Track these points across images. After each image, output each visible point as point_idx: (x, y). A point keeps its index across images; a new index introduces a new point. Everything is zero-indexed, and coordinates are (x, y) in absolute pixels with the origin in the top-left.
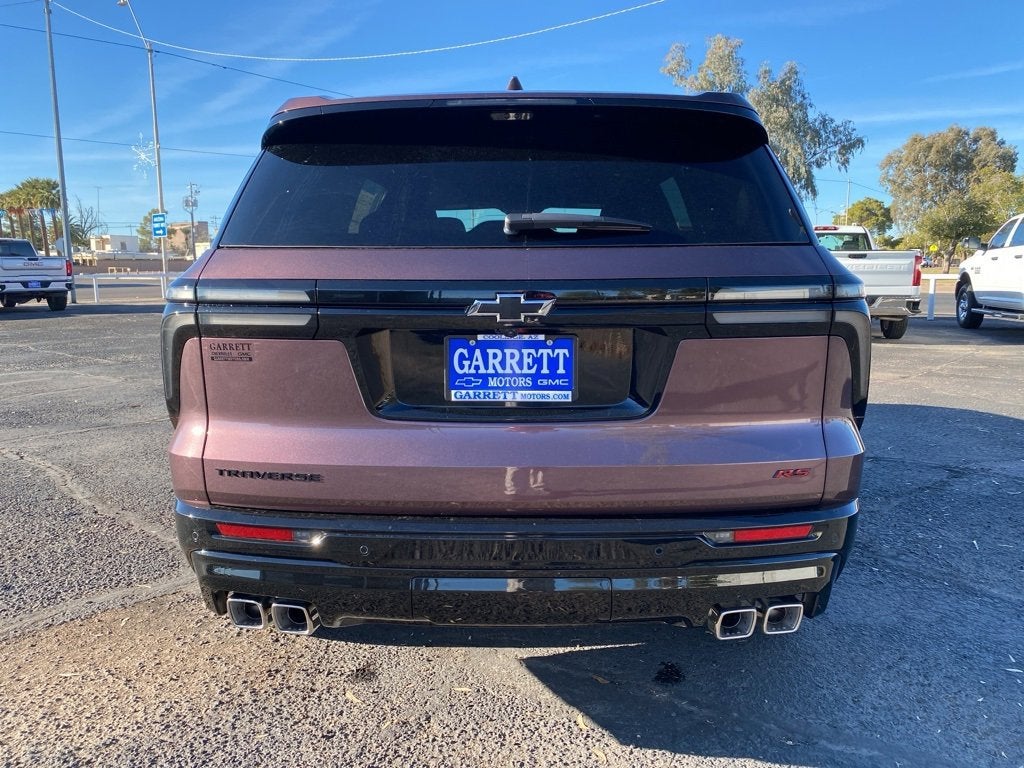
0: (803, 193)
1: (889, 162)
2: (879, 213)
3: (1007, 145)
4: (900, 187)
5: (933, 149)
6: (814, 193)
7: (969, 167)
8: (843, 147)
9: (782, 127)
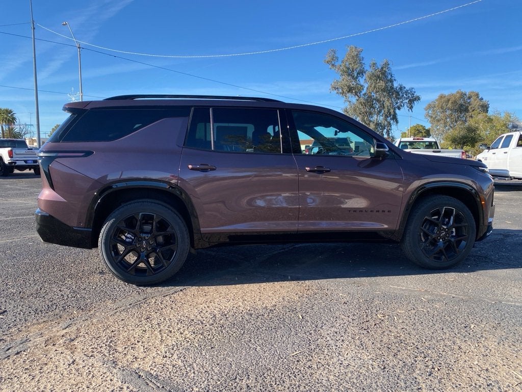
0: (392, 122)
1: (430, 107)
2: (423, 132)
3: (484, 100)
4: (435, 120)
5: (450, 102)
6: (397, 122)
7: (467, 110)
8: (410, 100)
9: (382, 90)
